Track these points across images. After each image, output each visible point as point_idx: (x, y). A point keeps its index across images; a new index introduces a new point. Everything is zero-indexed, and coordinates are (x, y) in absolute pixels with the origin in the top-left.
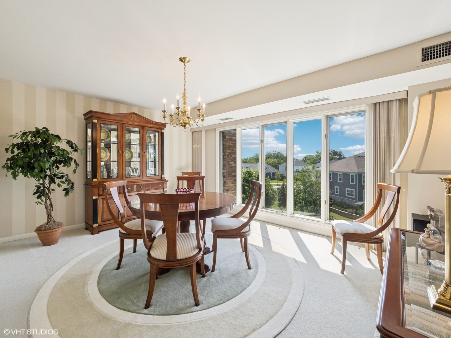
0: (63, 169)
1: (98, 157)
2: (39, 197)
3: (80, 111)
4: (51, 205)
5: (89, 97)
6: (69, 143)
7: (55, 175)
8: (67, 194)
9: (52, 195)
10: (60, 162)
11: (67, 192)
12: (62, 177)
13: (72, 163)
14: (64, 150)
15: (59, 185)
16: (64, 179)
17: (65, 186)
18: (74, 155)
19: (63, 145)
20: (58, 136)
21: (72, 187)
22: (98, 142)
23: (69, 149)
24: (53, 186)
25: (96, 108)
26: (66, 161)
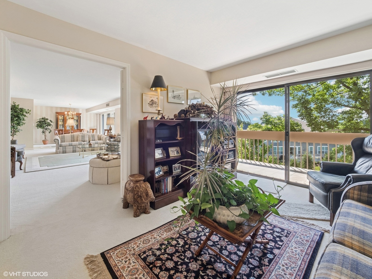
0: (49, 127)
1: (58, 124)
2: (43, 133)
3: (54, 111)
4: (46, 135)
5: (57, 108)
6: (50, 120)
7: (47, 128)
8: (49, 133)
9: (46, 133)
10: (48, 125)
11: (49, 132)
12: (48, 129)
13: (51, 126)
14: (48, 122)
15: (47, 131)
16: (49, 129)
17: (49, 131)
18: (51, 123)
19: (49, 121)
20: (47, 119)
21: (51, 131)
22: (58, 120)
23: (50, 122)
24: (46, 131)
25: (59, 111)
26: (50, 125)
